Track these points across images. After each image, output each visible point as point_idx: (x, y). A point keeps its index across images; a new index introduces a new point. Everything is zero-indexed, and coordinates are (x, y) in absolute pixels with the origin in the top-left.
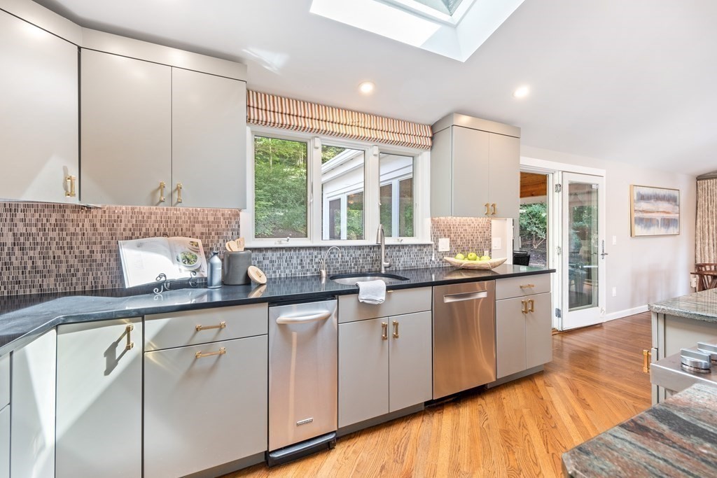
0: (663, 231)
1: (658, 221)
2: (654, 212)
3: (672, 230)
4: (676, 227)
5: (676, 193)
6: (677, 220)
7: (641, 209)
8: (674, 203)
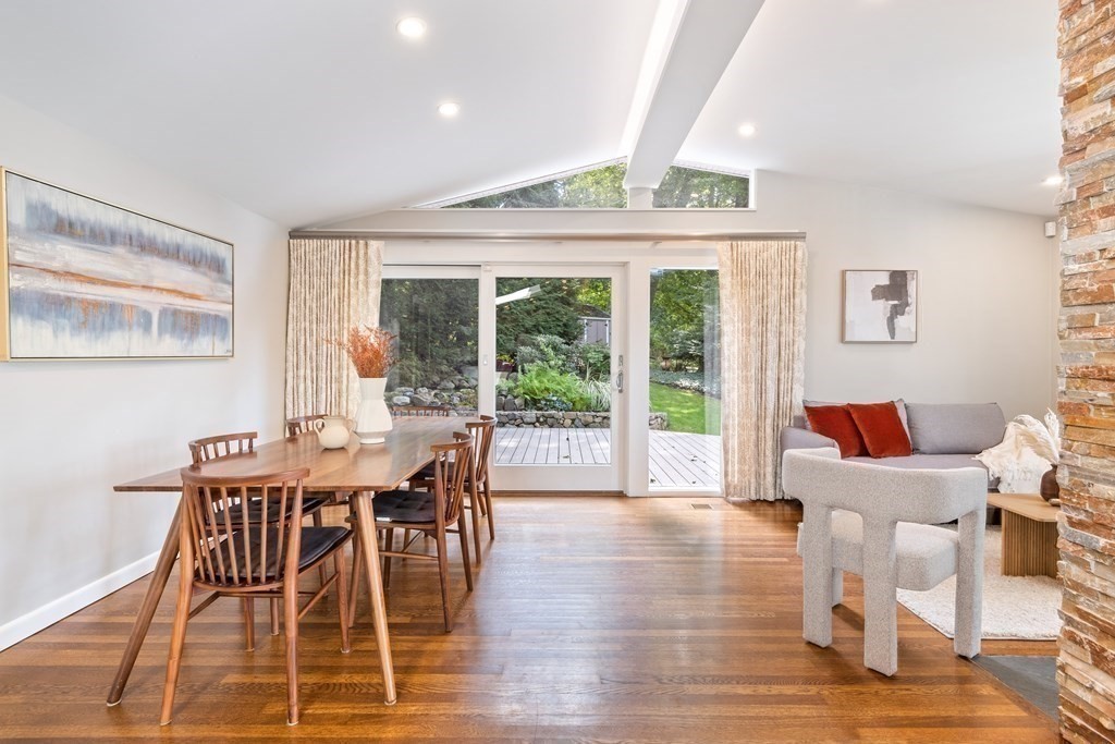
0: (170, 345)
1: (147, 316)
2: (128, 286)
3: (204, 344)
4: (223, 339)
5: (222, 251)
6: (224, 321)
7: (56, 265)
8: (214, 275)
